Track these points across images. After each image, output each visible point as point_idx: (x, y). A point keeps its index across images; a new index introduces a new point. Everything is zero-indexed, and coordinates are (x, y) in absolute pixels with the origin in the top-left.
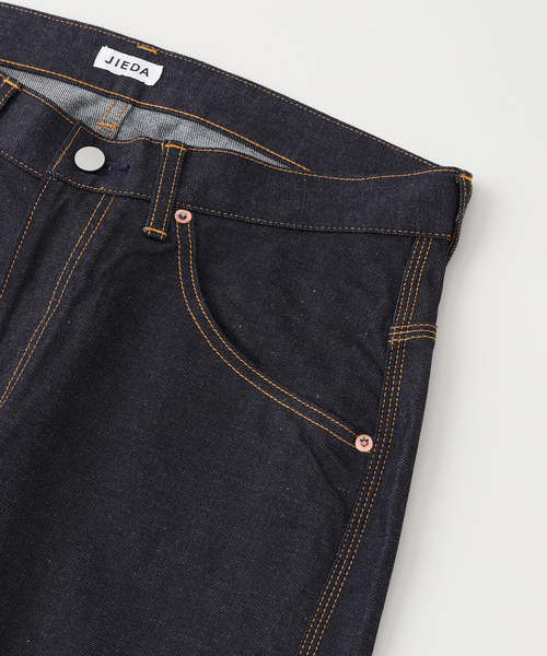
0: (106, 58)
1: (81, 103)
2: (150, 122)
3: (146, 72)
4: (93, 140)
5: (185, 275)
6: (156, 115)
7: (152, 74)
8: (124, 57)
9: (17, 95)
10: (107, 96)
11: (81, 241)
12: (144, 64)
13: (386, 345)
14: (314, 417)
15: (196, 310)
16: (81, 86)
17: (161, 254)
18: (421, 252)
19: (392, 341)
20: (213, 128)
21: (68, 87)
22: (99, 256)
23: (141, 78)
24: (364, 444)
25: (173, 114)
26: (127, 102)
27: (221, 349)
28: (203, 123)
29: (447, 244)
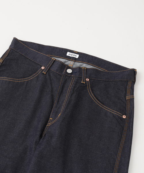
0: (68, 54)
1: (66, 62)
2: (78, 64)
3: (76, 56)
4: (69, 68)
5: (89, 90)
6: (79, 63)
7: (77, 56)
8: (72, 54)
9: (55, 61)
10: (70, 60)
11: (70, 85)
12: (75, 54)
13: (126, 99)
14: (115, 112)
15: (92, 96)
16: (65, 59)
17: (84, 86)
18: (130, 83)
19: (127, 99)
20: (90, 65)
21: (63, 59)
22: (74, 87)
23: (75, 57)
24: (124, 117)
25: (82, 63)
26: (73, 61)
27: (97, 102)
28: (88, 64)
29: (134, 82)
